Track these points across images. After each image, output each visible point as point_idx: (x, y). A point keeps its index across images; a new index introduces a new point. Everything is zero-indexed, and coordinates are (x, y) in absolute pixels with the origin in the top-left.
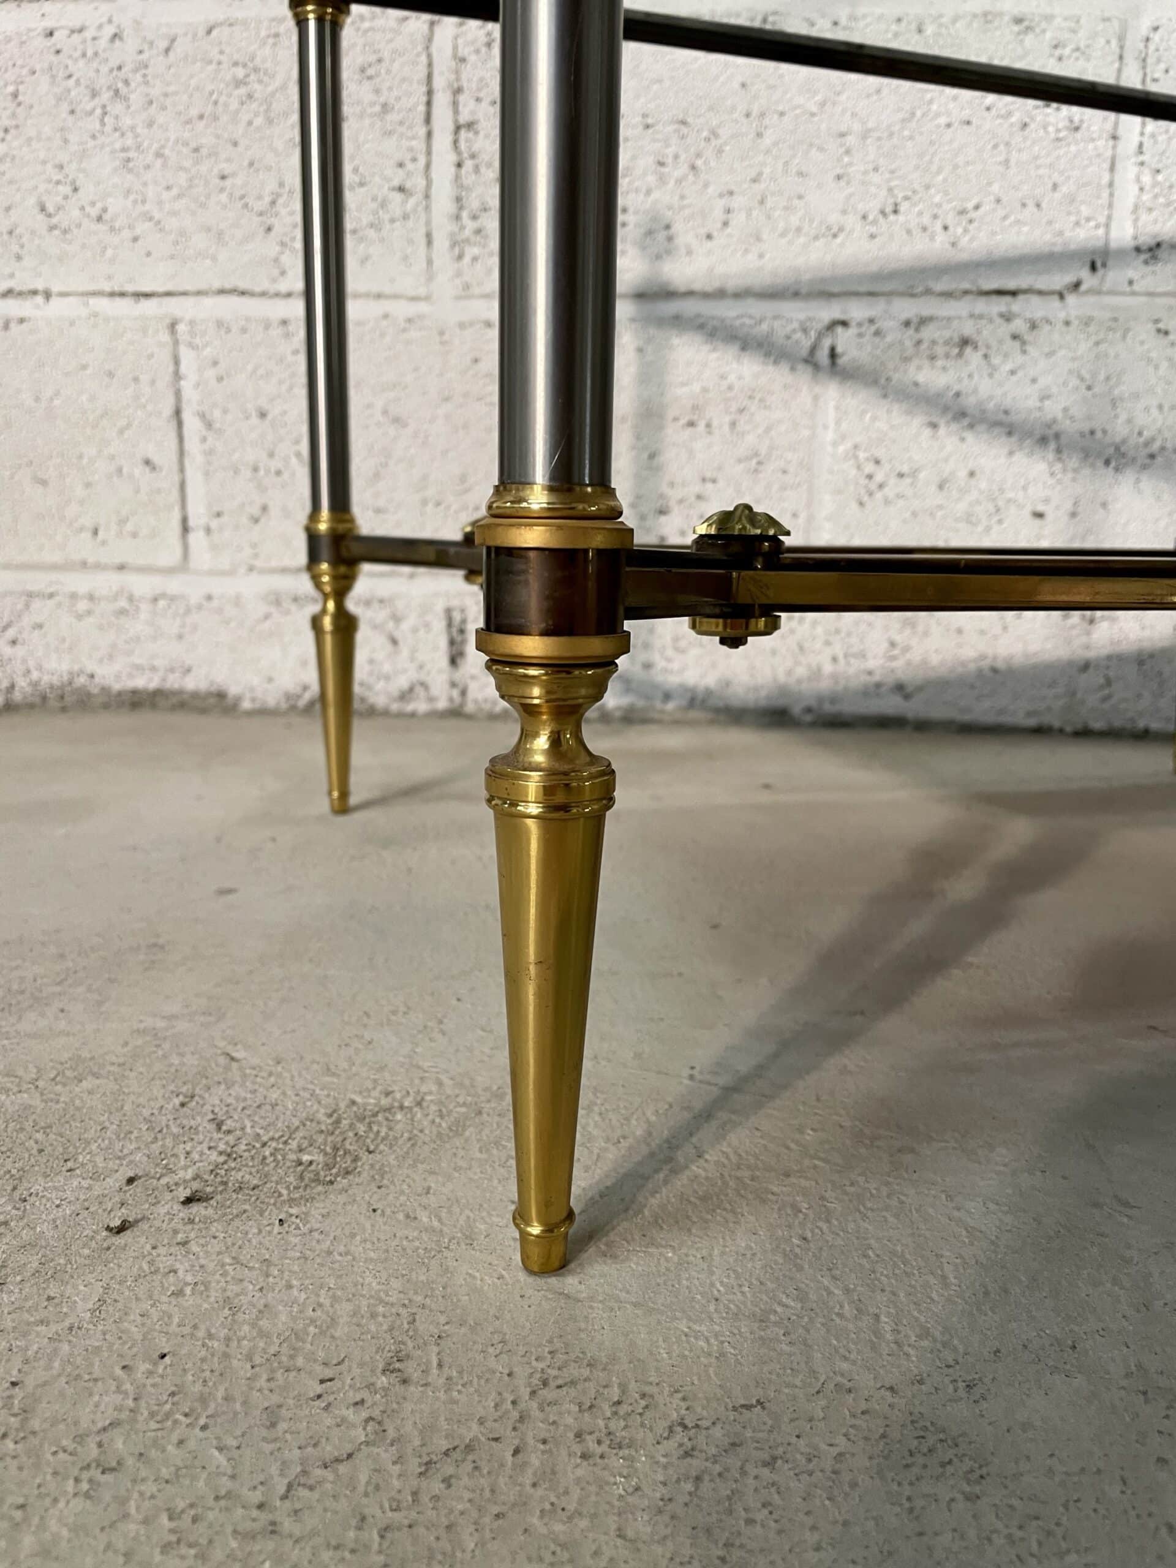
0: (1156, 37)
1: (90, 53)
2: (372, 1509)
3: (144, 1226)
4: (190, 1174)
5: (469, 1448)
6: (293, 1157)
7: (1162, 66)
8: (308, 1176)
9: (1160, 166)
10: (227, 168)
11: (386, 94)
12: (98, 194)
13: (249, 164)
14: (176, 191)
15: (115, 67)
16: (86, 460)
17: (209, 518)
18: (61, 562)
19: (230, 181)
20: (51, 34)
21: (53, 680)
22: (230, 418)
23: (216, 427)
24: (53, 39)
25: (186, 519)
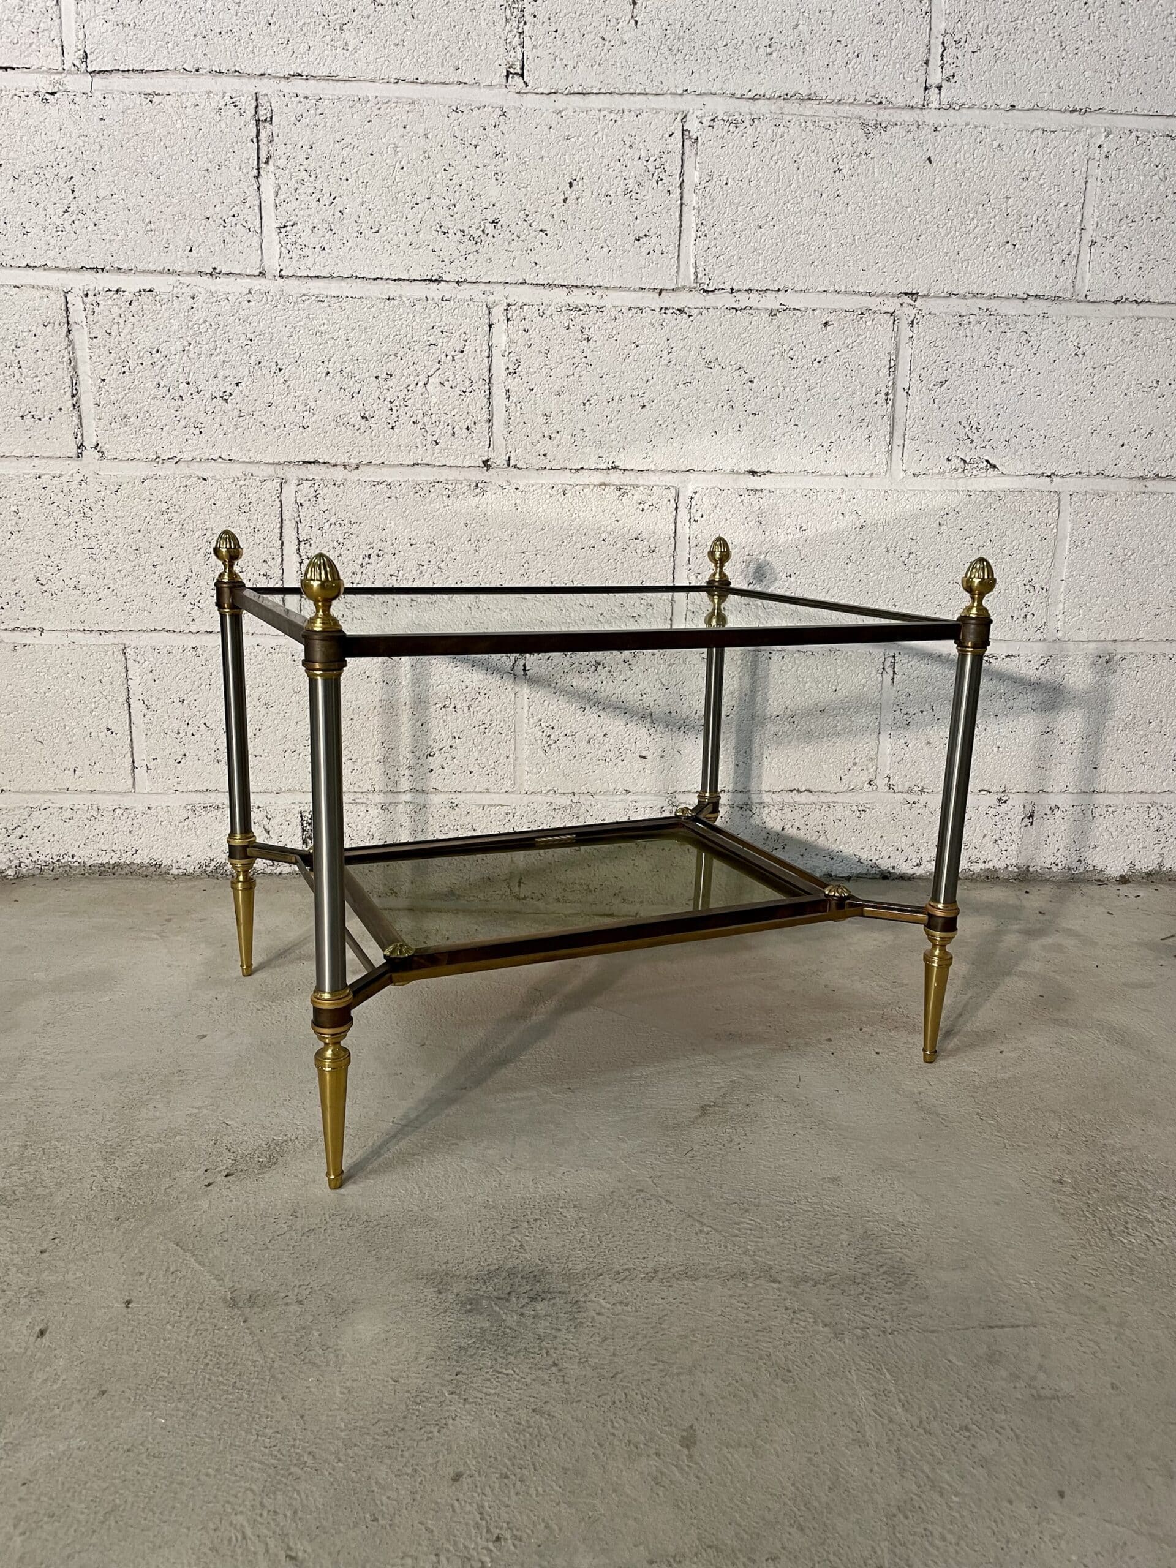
0: (696, 497)
1: (66, 490)
2: (290, 1243)
3: (216, 1183)
4: (225, 1167)
5: (313, 1230)
6: (256, 1160)
7: (700, 514)
8: (262, 1165)
9: (699, 571)
10: (157, 561)
11: (254, 522)
12: (73, 573)
13: (170, 558)
14: (124, 573)
15: (83, 499)
16: (67, 728)
17: (148, 760)
18: (52, 789)
19: (158, 568)
20: (39, 477)
21: (47, 859)
22: (160, 703)
23: (152, 708)
24: (41, 480)
25: (133, 762)
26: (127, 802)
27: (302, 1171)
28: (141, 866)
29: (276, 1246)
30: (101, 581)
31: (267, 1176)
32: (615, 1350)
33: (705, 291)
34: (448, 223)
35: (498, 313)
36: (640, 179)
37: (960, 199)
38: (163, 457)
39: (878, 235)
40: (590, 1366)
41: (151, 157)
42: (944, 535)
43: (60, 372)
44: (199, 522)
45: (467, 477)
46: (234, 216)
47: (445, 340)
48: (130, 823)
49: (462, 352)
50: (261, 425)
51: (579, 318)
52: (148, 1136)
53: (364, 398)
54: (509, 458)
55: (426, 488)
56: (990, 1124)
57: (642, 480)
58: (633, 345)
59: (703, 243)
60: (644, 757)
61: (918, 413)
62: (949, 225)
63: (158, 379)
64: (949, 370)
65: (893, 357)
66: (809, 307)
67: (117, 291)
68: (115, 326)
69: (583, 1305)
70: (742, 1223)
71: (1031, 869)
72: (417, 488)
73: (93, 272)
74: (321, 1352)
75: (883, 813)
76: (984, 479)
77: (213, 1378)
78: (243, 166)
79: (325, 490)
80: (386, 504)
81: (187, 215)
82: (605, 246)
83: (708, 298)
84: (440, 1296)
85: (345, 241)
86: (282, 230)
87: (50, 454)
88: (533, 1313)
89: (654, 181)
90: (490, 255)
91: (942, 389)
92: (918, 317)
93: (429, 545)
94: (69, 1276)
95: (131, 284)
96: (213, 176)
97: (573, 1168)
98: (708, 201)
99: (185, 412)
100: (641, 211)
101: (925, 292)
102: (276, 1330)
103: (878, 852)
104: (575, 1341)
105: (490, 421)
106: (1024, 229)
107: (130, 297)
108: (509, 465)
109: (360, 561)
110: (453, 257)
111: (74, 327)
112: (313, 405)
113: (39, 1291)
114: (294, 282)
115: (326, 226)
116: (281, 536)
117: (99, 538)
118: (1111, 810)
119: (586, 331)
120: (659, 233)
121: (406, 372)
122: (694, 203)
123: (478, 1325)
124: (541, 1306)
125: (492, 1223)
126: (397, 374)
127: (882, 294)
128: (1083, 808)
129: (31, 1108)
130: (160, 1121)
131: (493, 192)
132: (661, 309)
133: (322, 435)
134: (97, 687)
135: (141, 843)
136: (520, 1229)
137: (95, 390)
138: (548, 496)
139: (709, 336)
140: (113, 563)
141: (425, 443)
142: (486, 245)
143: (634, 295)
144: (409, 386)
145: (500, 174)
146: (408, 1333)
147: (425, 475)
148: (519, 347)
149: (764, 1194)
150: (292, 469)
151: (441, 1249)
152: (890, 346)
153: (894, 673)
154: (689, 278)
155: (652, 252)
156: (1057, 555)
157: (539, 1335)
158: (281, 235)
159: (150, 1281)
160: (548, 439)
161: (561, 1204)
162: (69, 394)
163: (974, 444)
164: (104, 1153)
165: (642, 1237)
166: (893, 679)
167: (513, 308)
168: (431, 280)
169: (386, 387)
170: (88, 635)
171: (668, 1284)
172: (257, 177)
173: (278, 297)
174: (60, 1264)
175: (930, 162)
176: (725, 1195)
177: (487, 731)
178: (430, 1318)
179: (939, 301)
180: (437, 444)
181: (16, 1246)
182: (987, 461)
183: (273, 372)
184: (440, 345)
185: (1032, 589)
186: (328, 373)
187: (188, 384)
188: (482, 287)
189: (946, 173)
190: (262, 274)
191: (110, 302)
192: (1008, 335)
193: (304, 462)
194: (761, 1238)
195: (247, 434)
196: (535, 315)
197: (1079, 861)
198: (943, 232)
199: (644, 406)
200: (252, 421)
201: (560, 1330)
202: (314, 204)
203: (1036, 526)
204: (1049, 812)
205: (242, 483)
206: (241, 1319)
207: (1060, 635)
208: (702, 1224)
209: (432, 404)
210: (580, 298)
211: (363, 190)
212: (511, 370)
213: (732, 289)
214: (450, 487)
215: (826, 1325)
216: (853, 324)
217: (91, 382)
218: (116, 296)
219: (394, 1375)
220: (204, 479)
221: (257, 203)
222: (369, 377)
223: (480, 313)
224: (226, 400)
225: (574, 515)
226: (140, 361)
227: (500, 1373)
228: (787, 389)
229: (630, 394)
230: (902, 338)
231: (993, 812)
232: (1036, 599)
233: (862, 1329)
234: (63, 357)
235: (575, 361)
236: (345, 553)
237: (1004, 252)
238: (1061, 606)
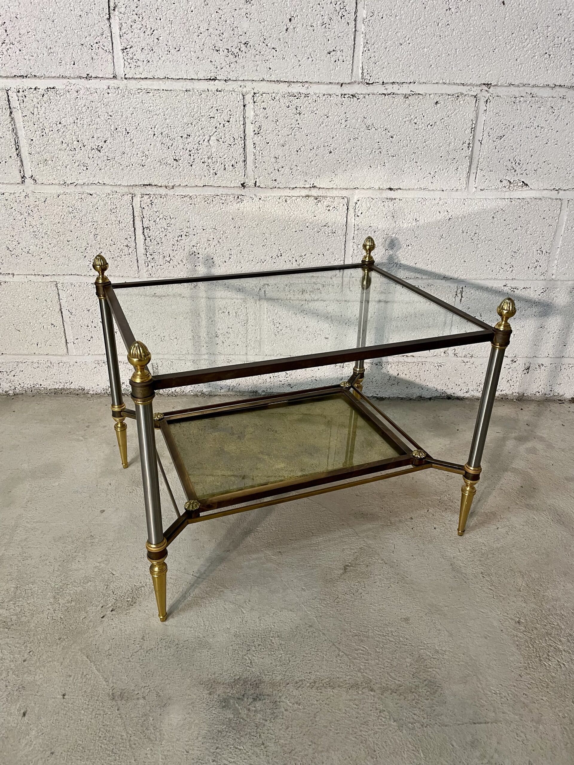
0: (359, 203)
1: (18, 201)
2: (141, 657)
3: (106, 616)
4: (110, 605)
5: (152, 649)
6: (126, 600)
7: (360, 212)
8: (129, 604)
10: (69, 239)
11: (119, 218)
12: (26, 245)
13: (76, 237)
14: (52, 245)
15: (27, 206)
16: (31, 324)
17: (74, 340)
18: (27, 353)
19: (70, 242)
20: (3, 194)
21: (28, 386)
22: (78, 311)
23: (73, 314)
24: (4, 196)
25: (66, 340)
26: (65, 359)
27: (148, 608)
28: (74, 390)
29: (134, 660)
30: (41, 249)
31: (131, 611)
32: (292, 734)
33: (368, 84)
34: (219, 44)
35: (248, 98)
36: (331, 16)
37: (520, 27)
38: (67, 183)
39: (470, 49)
40: (280, 745)
41: (48, 9)
42: (495, 223)
43: (8, 136)
44: (90, 218)
45: (233, 193)
46: (97, 43)
47: (219, 115)
48: (67, 369)
49: (229, 122)
50: (119, 164)
51: (296, 102)
52: (75, 582)
53: (175, 149)
54: (256, 182)
55: (211, 199)
56: (487, 581)
57: (329, 194)
58: (325, 117)
59: (366, 55)
60: (327, 338)
61: (486, 155)
62: (512, 43)
63: (61, 139)
64: (506, 129)
65: (474, 122)
66: (427, 92)
67: (35, 88)
68: (36, 109)
69: (278, 704)
70: (359, 649)
71: (525, 395)
72: (206, 199)
73: (21, 78)
74: (153, 731)
75: (450, 367)
76: (520, 192)
77: (103, 746)
78: (101, 13)
79: (156, 201)
80: (189, 208)
81: (71, 43)
82: (310, 57)
83: (369, 87)
84: (210, 696)
85: (160, 57)
86: (124, 51)
87: (7, 182)
88: (254, 709)
89: (339, 17)
90: (243, 64)
91: (501, 140)
92: (490, 98)
93: (213, 229)
94: (37, 677)
95: (43, 84)
96: (83, 19)
97: (278, 609)
98: (371, 29)
99: (78, 157)
100: (331, 36)
101: (495, 84)
102: (132, 715)
103: (446, 386)
104: (273, 728)
105: (245, 161)
106: (556, 46)
107: (43, 92)
108: (255, 186)
109: (176, 239)
110: (223, 65)
111: (14, 110)
112: (147, 153)
113: (23, 687)
114: (134, 82)
115: (149, 48)
116: (134, 225)
117: (38, 226)
118: (570, 366)
119: (299, 109)
120: (342, 49)
121: (197, 134)
122: (363, 30)
123: (228, 717)
124: (258, 704)
125: (237, 646)
126: (193, 135)
127: (470, 85)
128: (556, 365)
129: (19, 561)
130: (81, 571)
131: (245, 25)
132: (342, 95)
133: (153, 170)
134: (44, 304)
135: (74, 379)
136: (251, 651)
137: (28, 145)
138: (277, 203)
139: (369, 111)
140: (47, 240)
141: (209, 174)
142: (241, 58)
143: (326, 86)
144: (199, 141)
145: (249, 14)
146: (194, 721)
147: (209, 192)
148: (261, 118)
149: (372, 629)
150: (138, 189)
151: (212, 664)
152: (472, 116)
153: (462, 296)
154: (358, 76)
155: (337, 60)
156: (557, 234)
157: (256, 724)
158: (124, 54)
159: (74, 681)
160: (277, 171)
161: (272, 635)
162: (14, 149)
163: (516, 172)
164: (54, 593)
165: (310, 658)
166: (461, 300)
167: (257, 95)
168: (210, 79)
169: (187, 142)
170: (37, 277)
171: (321, 691)
172: (109, 19)
173: (124, 91)
174: (32, 669)
175: (504, 4)
176: (352, 630)
177: (245, 324)
178: (205, 711)
179: (503, 88)
180: (216, 174)
181: (12, 656)
182: (523, 182)
183: (124, 134)
184: (216, 117)
185: (541, 253)
186: (154, 135)
187: (78, 141)
188: (239, 83)
189: (513, 11)
190: (115, 77)
191: (32, 95)
192: (542, 109)
193: (144, 185)
194: (367, 660)
195: (112, 170)
196: (270, 99)
197: (551, 391)
198: (509, 47)
199: (331, 152)
200: (114, 162)
201: (266, 721)
202: (142, 35)
203: (547, 218)
204: (537, 367)
205: (111, 196)
206: (116, 708)
207: (554, 277)
208: (339, 649)
209: (213, 152)
210: (295, 89)
211: (170, 25)
212: (256, 132)
213: (383, 82)
214: (224, 198)
215: (395, 721)
216: (452, 103)
217: (25, 141)
218: (34, 92)
219: (187, 748)
220: (91, 195)
221: (109, 35)
222: (177, 137)
223: (238, 99)
224: (99, 151)
225: (291, 213)
226: (51, 129)
227: (237, 748)
228: (412, 142)
229: (322, 145)
230: (480, 110)
231: (509, 367)
232: (543, 257)
233: (412, 724)
234: (9, 128)
235: (292, 126)
236: (168, 234)
237: (543, 59)
238: (556, 262)
